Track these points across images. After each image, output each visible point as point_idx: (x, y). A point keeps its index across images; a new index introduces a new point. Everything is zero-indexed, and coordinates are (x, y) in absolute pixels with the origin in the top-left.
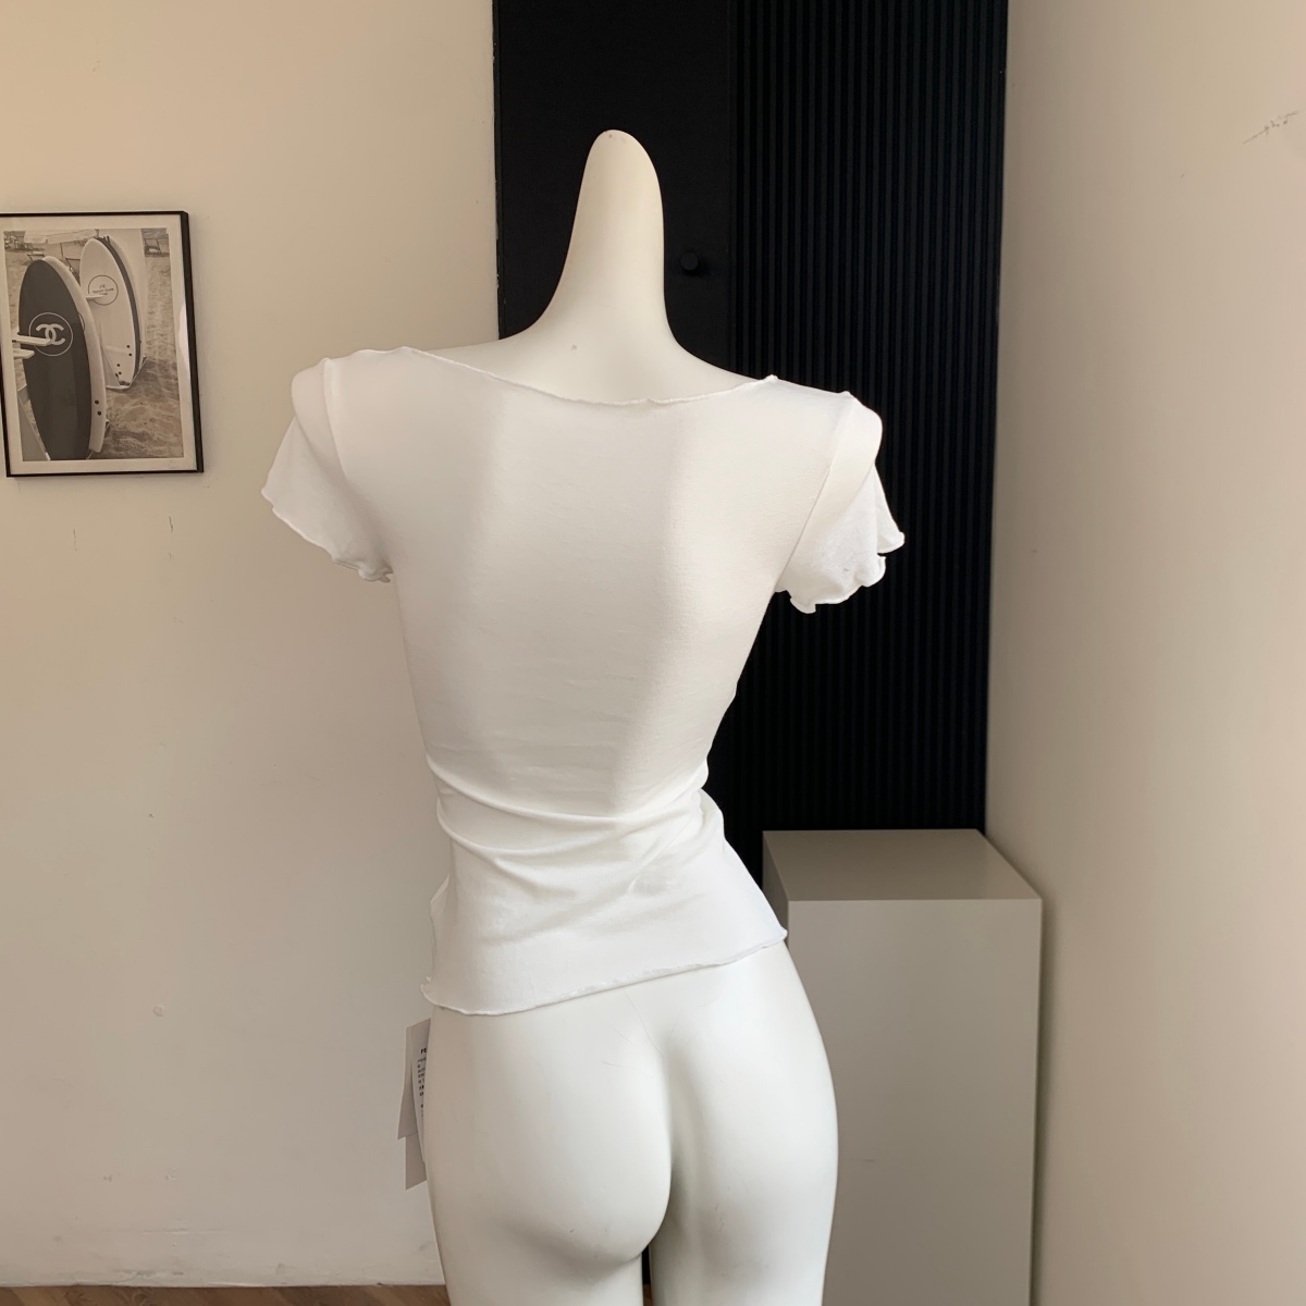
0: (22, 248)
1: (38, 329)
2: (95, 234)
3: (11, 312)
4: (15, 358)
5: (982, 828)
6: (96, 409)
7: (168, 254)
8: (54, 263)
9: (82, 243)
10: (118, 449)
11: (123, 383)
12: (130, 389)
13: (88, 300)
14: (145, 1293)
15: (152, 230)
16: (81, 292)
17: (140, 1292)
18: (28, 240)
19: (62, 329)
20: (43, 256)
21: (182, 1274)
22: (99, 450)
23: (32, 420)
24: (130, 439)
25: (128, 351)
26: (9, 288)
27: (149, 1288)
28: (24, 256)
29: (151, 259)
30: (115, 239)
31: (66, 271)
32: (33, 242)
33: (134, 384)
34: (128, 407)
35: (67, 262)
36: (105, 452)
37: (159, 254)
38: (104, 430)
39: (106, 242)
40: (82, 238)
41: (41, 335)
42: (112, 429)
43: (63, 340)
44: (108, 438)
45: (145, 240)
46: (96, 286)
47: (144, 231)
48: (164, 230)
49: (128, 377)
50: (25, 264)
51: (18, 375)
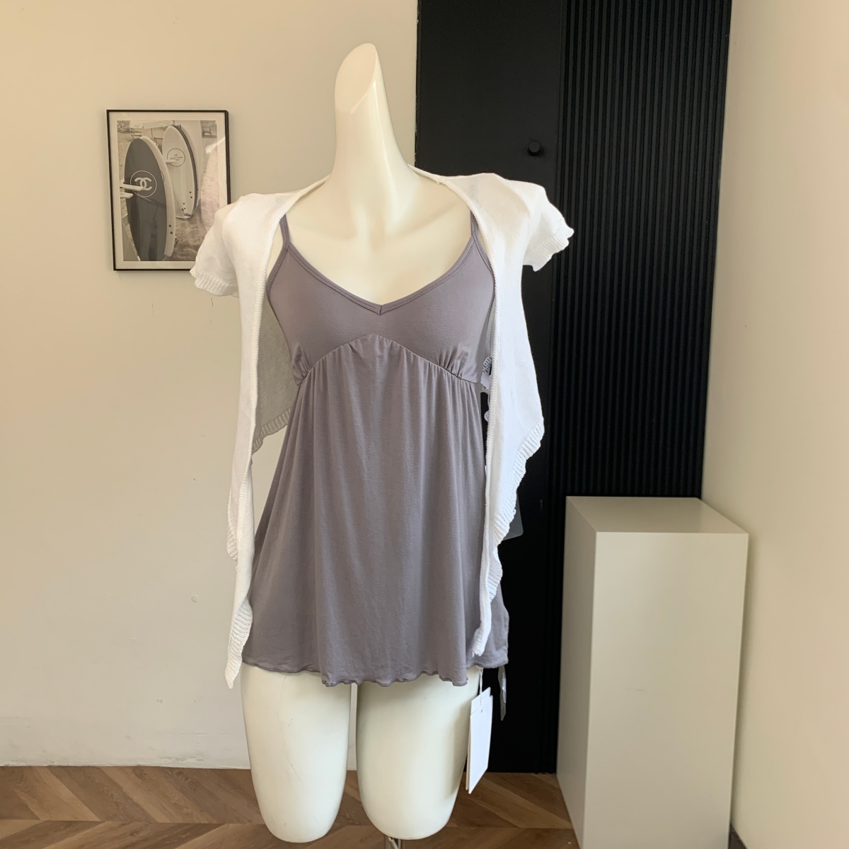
0: (128, 131)
1: (136, 180)
2: (172, 123)
3: (120, 170)
4: (121, 198)
5: (699, 496)
6: (169, 230)
7: (216, 137)
8: (147, 140)
9: (164, 129)
10: (182, 255)
11: (187, 215)
12: (191, 218)
13: (167, 163)
14: (181, 772)
15: (207, 122)
16: (163, 159)
17: (178, 771)
18: (132, 126)
19: (150, 180)
20: (141, 136)
21: (202, 760)
22: (170, 255)
23: (130, 235)
24: (189, 249)
25: (190, 195)
26: (119, 155)
27: (183, 768)
28: (129, 136)
29: (206, 139)
30: (184, 127)
31: (154, 146)
32: (134, 128)
33: (192, 216)
34: (188, 230)
35: (155, 139)
36: (174, 257)
37: (211, 136)
38: (174, 243)
39: (179, 128)
40: (164, 126)
41: (138, 184)
42: (179, 243)
43: (151, 188)
44: (177, 248)
45: (202, 127)
46: (172, 155)
47: (201, 121)
48: (214, 122)
49: (189, 210)
50: (130, 141)
51: (122, 208)
